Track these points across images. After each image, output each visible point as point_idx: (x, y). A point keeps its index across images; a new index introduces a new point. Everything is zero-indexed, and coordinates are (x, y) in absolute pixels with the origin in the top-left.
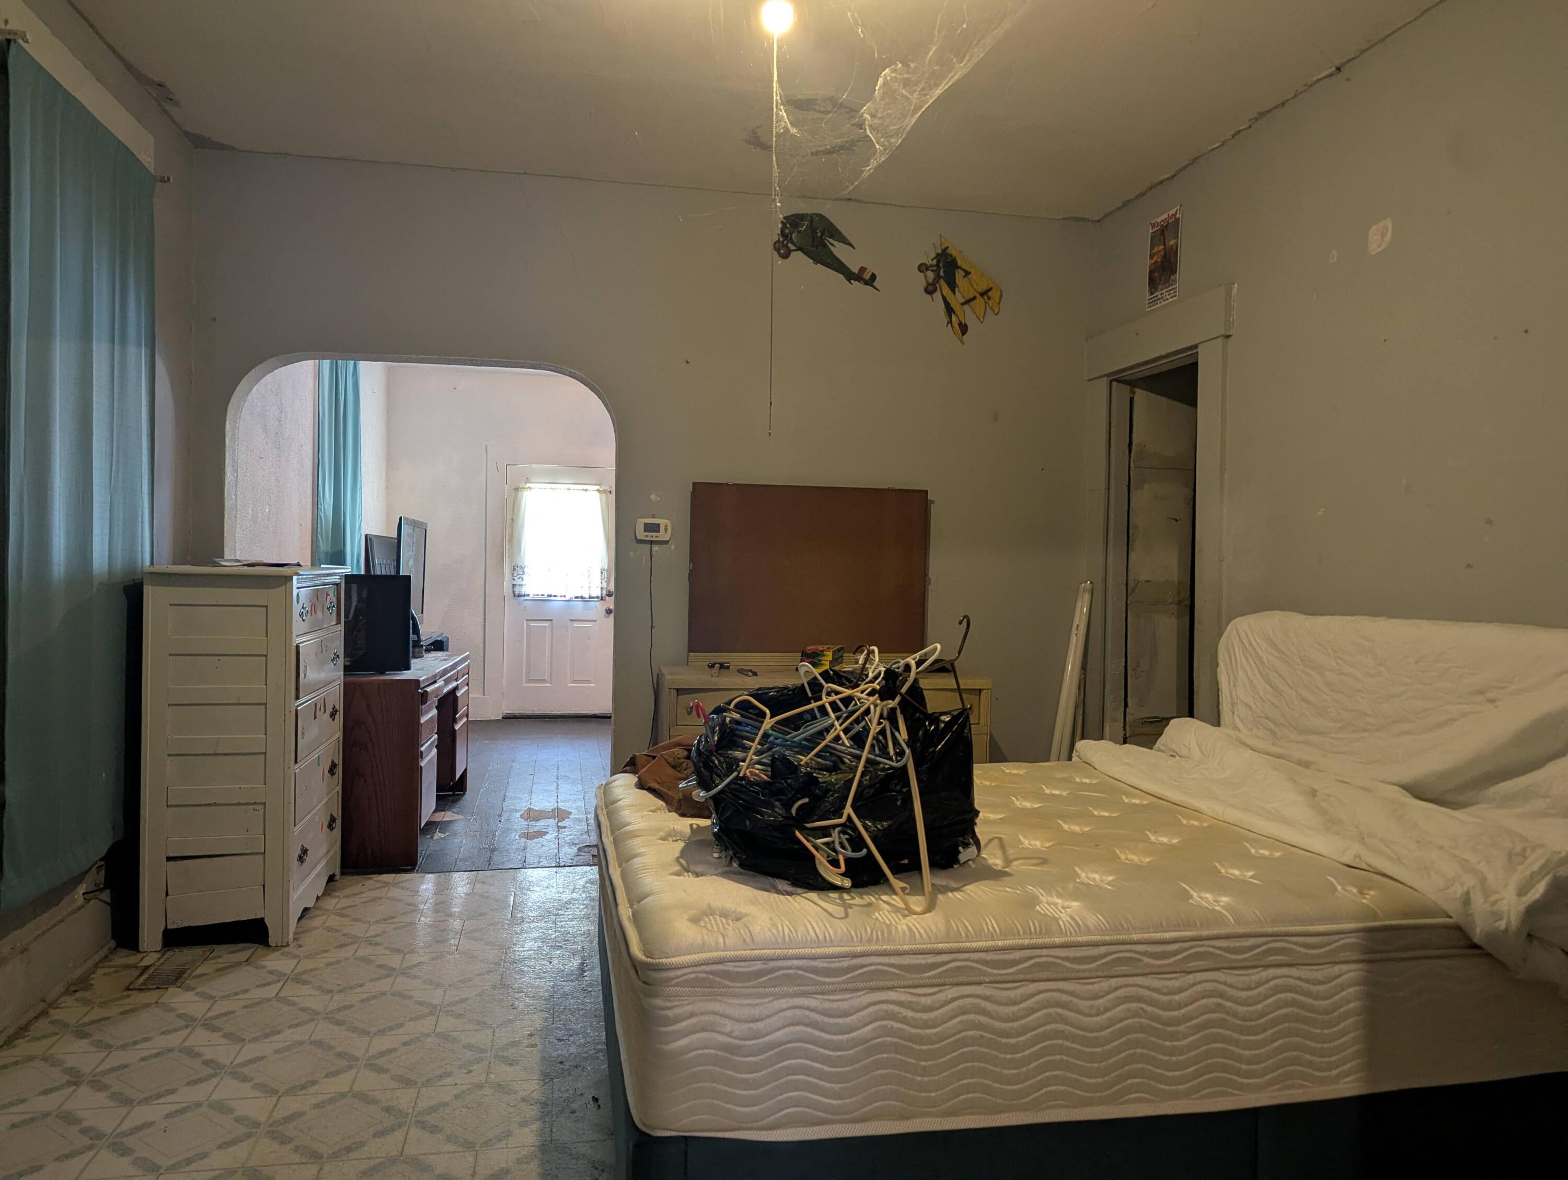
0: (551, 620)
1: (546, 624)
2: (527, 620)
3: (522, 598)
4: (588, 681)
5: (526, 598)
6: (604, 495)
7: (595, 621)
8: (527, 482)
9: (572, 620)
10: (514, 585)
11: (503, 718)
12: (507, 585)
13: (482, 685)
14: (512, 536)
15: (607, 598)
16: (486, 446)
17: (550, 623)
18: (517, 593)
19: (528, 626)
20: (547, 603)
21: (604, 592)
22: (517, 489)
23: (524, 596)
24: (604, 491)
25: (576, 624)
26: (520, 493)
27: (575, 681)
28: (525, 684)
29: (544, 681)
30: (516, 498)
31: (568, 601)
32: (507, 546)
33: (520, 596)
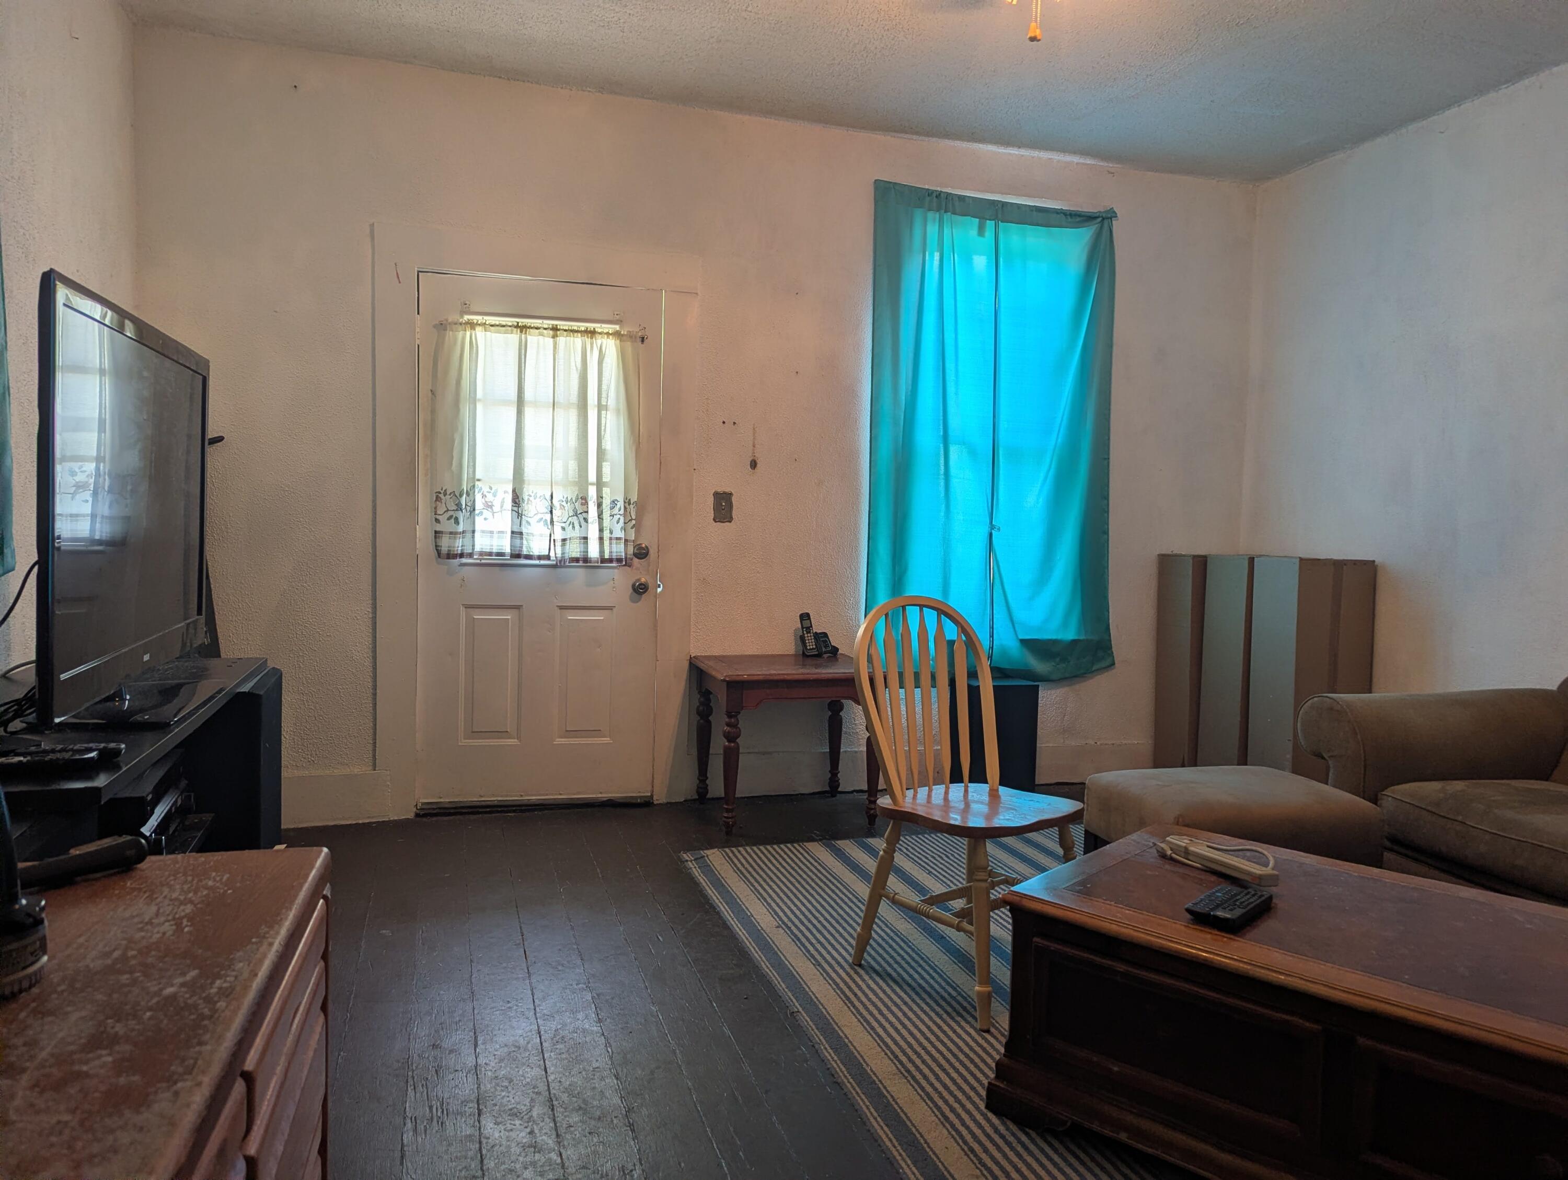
0: (518, 607)
1: (508, 616)
2: (467, 607)
3: (457, 561)
4: (597, 732)
5: (464, 560)
6: (628, 345)
7: (610, 608)
8: (463, 313)
9: (562, 608)
10: (437, 533)
11: (417, 815)
12: (423, 533)
13: (370, 747)
14: (432, 425)
15: (636, 560)
16: (372, 225)
17: (515, 612)
18: (444, 550)
19: (471, 623)
20: (509, 572)
21: (631, 550)
22: (442, 327)
23: (462, 555)
24: (631, 336)
25: (572, 616)
26: (449, 334)
27: (569, 733)
28: (464, 742)
29: (504, 734)
30: (439, 346)
31: (554, 566)
32: (422, 451)
33: (451, 556)
